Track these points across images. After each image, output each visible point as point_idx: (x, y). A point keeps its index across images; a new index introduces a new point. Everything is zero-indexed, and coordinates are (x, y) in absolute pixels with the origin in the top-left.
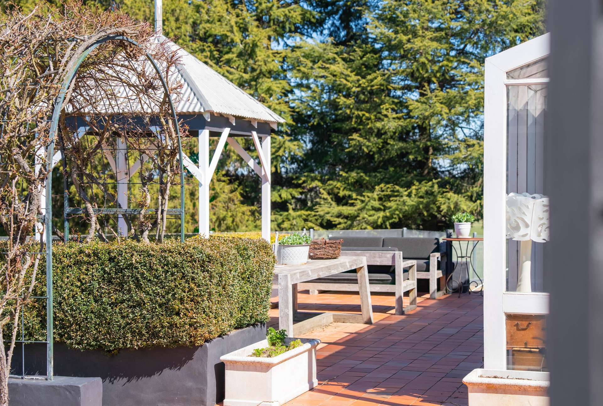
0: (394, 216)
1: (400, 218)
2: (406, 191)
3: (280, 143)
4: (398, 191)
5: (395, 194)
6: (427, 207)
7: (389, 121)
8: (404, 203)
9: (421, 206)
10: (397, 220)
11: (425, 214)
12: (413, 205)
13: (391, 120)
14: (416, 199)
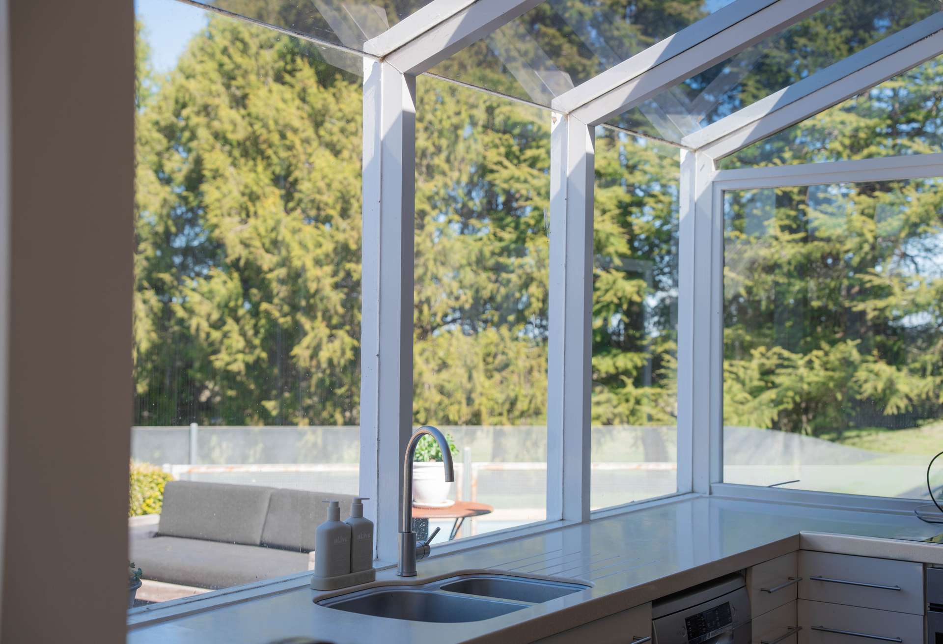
0: (785, 400)
1: (795, 402)
2: (802, 358)
3: (608, 283)
4: (788, 359)
5: (784, 364)
6: (841, 384)
7: (782, 248)
8: (801, 379)
9: (831, 385)
10: (790, 406)
11: (839, 396)
12: (817, 383)
13: (785, 244)
14: (822, 373)
